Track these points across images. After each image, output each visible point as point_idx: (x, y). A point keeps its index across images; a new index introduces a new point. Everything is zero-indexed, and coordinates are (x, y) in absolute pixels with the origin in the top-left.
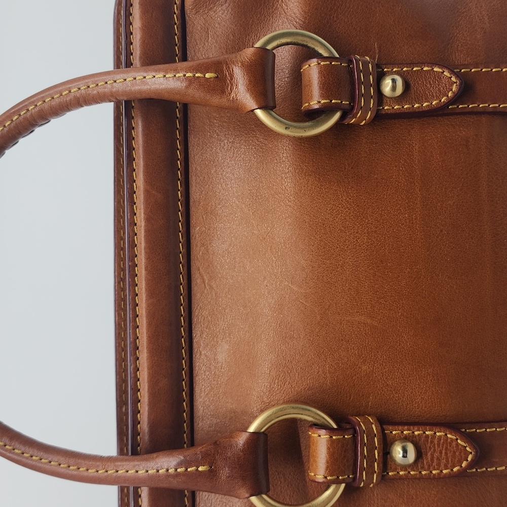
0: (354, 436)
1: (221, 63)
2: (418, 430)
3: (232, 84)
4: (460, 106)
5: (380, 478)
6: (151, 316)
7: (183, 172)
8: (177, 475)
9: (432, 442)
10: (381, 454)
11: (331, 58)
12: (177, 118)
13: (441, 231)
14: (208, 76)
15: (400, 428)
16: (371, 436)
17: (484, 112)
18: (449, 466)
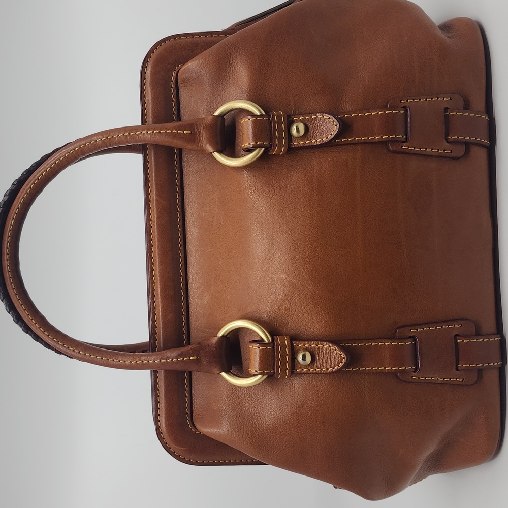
0: (273, 347)
1: (193, 125)
2: (314, 344)
3: (200, 138)
4: (343, 140)
5: (290, 373)
6: (162, 276)
7: (179, 187)
8: (178, 362)
9: (322, 351)
10: (290, 358)
11: (261, 115)
12: (175, 153)
13: (330, 221)
14: (185, 132)
15: (303, 342)
16: (284, 346)
17: (358, 143)
18: (332, 366)
